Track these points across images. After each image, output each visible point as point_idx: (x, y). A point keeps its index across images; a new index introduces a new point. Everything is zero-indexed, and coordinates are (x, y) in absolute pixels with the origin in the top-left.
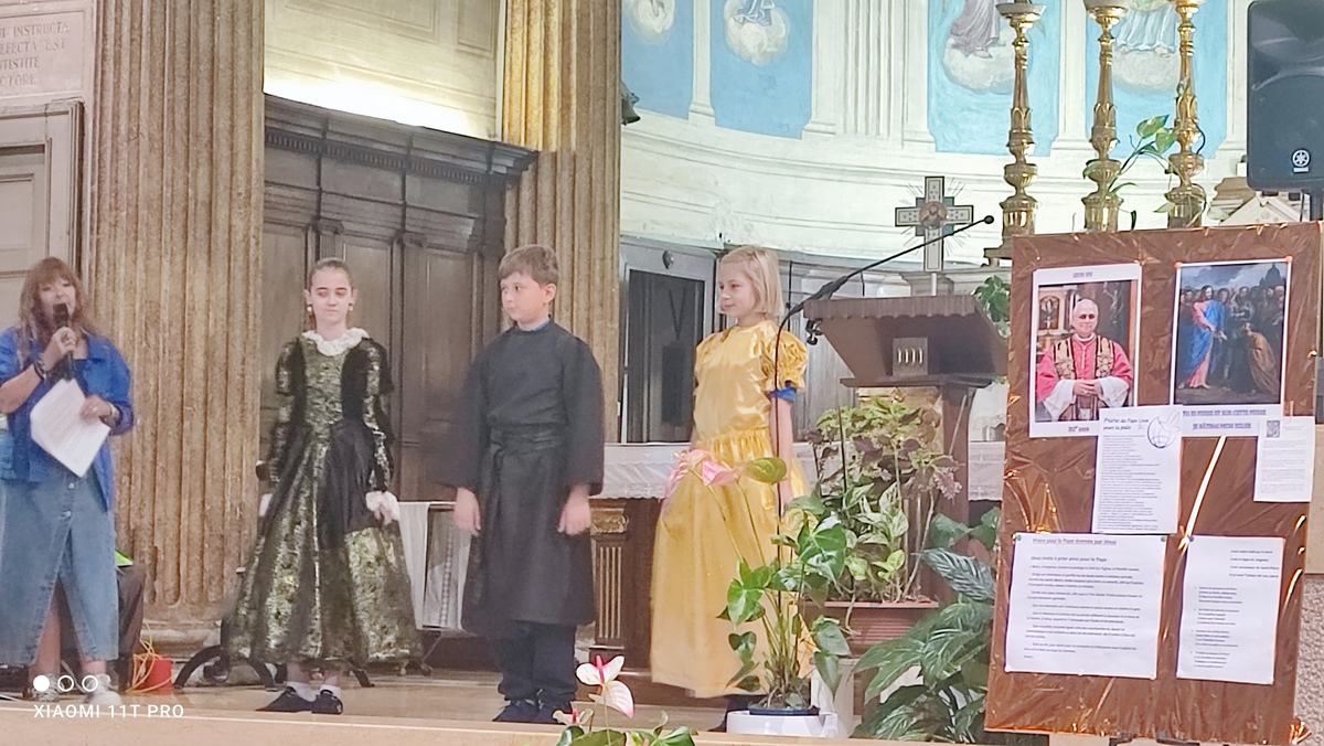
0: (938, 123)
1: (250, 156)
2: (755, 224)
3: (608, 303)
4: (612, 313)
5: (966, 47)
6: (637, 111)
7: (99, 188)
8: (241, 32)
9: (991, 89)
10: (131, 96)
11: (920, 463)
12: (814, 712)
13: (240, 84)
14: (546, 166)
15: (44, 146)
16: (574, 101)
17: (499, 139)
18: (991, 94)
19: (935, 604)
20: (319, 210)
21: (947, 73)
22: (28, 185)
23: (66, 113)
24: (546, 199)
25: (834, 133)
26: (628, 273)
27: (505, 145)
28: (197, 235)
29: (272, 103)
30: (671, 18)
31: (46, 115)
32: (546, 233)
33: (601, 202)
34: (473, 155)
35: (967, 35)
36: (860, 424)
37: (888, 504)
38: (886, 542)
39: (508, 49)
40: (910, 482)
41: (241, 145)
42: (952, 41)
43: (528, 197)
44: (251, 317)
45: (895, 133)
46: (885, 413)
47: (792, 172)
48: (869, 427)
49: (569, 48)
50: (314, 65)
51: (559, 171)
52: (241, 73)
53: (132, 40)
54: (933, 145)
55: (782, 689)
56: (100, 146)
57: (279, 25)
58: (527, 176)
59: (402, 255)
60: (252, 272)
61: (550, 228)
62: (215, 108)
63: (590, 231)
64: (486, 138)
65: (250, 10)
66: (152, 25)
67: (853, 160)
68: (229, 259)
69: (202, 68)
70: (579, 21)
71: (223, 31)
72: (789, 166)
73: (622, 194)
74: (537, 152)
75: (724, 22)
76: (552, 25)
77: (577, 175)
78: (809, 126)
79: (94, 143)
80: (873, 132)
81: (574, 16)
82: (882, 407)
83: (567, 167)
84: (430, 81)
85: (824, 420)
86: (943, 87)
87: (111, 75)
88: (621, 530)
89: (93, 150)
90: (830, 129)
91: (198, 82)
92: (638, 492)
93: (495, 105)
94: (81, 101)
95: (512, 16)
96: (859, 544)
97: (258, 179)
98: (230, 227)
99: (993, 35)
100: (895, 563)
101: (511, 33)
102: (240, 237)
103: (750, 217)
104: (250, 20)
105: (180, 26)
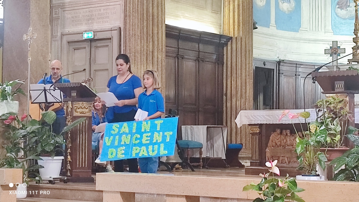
0: (334, 27)
1: (162, 40)
2: (287, 54)
3: (250, 75)
4: (251, 78)
5: (341, 8)
6: (257, 26)
7: (125, 48)
8: (160, 9)
9: (348, 18)
10: (133, 25)
11: (343, 113)
12: (318, 175)
13: (160, 22)
14: (234, 40)
15: (111, 38)
16: (241, 24)
17: (222, 34)
18: (348, 20)
19: (349, 149)
20: (178, 53)
21: (336, 15)
22: (107, 48)
23: (116, 30)
24: (234, 49)
25: (307, 31)
26: (255, 67)
27: (224, 36)
28: (150, 59)
29: (167, 26)
30: (265, 2)
31: (111, 30)
32: (234, 58)
33: (248, 49)
34: (216, 38)
35: (341, 5)
36: (328, 104)
37: (336, 123)
38: (335, 133)
39: (224, 11)
40: (341, 117)
41: (160, 37)
42: (337, 6)
43: (230, 48)
44: (163, 80)
45: (323, 30)
46: (335, 100)
47: (296, 41)
48: (330, 104)
49: (240, 10)
50: (177, 16)
51: (237, 42)
52: (160, 19)
53: (133, 11)
54: (333, 33)
55: (310, 170)
56: (126, 38)
57: (169, 7)
58: (229, 43)
59: (199, 64)
60: (163, 68)
61: (235, 56)
62: (154, 28)
63: (246, 57)
64: (219, 34)
65: (162, 3)
66: (138, 8)
67: (313, 37)
68: (157, 65)
69: (150, 18)
70: (242, 4)
71: (155, 8)
72: (295, 39)
73: (253, 47)
74: (232, 37)
75: (278, 3)
76: (235, 5)
77: (242, 43)
78: (300, 29)
79: (124, 37)
80: (317, 30)
81: (241, 2)
82: (334, 99)
83: (240, 41)
84: (205, 20)
85: (318, 102)
86: (335, 18)
87: (128, 20)
88: (258, 132)
89: (124, 39)
90: (306, 29)
91: (149, 21)
92: (262, 122)
93: (221, 25)
94: (120, 27)
95: (225, 3)
96: (328, 133)
97: (164, 45)
98: (158, 57)
99: (348, 5)
100: (338, 138)
101: (225, 7)
102: (160, 60)
103: (286, 53)
104: (162, 6)
105: (145, 8)
